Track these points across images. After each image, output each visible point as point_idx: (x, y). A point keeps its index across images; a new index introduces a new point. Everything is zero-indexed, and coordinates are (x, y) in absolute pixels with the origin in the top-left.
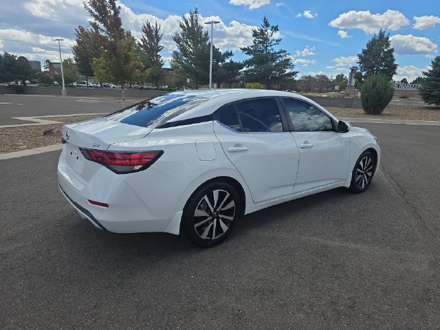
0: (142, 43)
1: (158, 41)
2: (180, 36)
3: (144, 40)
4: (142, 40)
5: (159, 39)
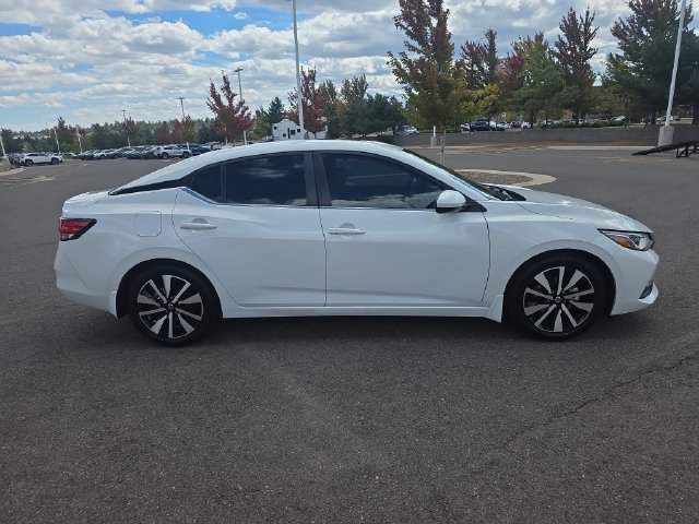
0: (557, 51)
1: (587, 42)
2: (627, 24)
3: (560, 44)
4: (557, 45)
5: (589, 37)
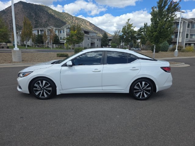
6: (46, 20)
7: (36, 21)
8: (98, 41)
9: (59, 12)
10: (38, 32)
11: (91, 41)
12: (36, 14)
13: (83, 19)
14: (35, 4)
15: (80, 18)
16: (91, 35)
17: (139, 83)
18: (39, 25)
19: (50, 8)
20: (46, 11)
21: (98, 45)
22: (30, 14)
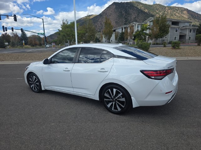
6: (135, 17)
7: (126, 19)
8: (190, 32)
9: (149, 6)
10: (122, 29)
11: (180, 33)
12: (126, 12)
13: (178, 8)
14: (126, 2)
15: (175, 7)
16: (181, 25)
17: (109, 90)
18: (128, 22)
19: (140, 2)
20: (136, 7)
21: (190, 38)
22: (121, 12)
